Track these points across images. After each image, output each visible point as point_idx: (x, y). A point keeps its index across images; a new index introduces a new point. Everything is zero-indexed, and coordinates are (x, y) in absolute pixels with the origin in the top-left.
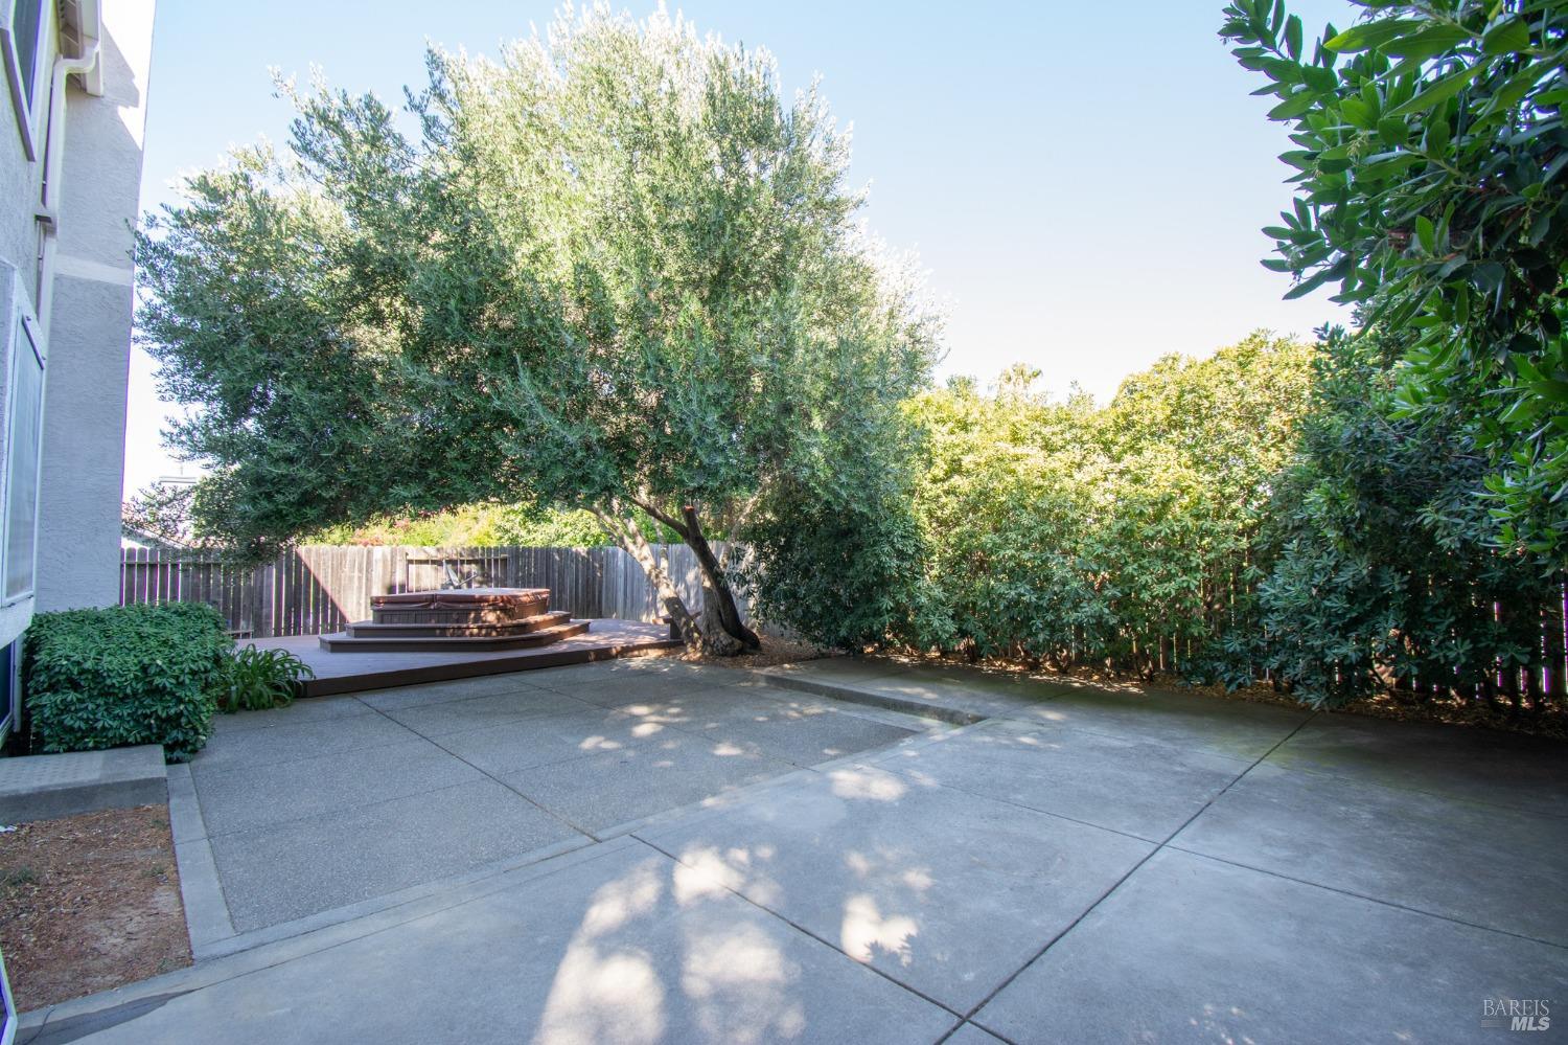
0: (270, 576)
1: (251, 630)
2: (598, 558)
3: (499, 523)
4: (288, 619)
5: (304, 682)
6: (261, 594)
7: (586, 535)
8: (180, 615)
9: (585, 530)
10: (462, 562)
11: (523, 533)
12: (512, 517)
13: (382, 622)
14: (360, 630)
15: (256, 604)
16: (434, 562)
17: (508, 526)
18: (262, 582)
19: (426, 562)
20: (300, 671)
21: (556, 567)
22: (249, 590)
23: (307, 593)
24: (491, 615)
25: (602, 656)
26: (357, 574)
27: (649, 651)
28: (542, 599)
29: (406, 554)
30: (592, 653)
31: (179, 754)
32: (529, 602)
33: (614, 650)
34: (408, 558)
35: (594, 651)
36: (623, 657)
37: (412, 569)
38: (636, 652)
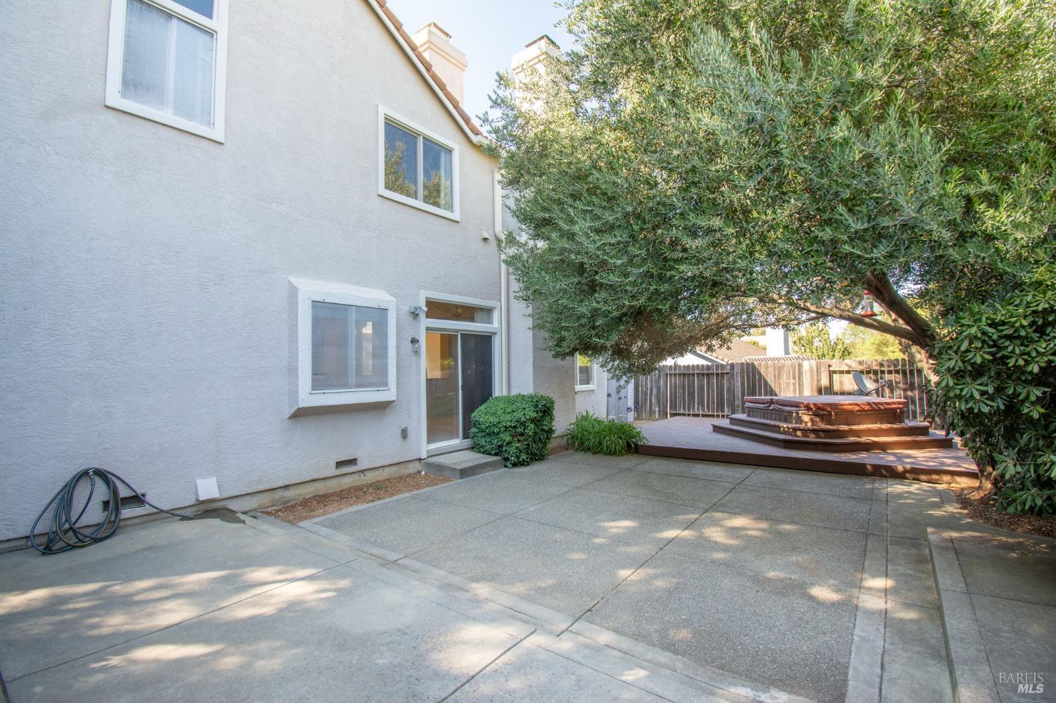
0: (737, 381)
13: (749, 416)
15: (732, 398)
24: (806, 418)
25: (884, 472)
26: (792, 381)
27: (958, 479)
28: (886, 409)
29: (830, 366)
30: (869, 467)
31: (508, 464)
32: (858, 411)
33: (900, 468)
34: (831, 369)
35: (872, 466)
36: (914, 479)
37: (836, 377)
38: (935, 477)
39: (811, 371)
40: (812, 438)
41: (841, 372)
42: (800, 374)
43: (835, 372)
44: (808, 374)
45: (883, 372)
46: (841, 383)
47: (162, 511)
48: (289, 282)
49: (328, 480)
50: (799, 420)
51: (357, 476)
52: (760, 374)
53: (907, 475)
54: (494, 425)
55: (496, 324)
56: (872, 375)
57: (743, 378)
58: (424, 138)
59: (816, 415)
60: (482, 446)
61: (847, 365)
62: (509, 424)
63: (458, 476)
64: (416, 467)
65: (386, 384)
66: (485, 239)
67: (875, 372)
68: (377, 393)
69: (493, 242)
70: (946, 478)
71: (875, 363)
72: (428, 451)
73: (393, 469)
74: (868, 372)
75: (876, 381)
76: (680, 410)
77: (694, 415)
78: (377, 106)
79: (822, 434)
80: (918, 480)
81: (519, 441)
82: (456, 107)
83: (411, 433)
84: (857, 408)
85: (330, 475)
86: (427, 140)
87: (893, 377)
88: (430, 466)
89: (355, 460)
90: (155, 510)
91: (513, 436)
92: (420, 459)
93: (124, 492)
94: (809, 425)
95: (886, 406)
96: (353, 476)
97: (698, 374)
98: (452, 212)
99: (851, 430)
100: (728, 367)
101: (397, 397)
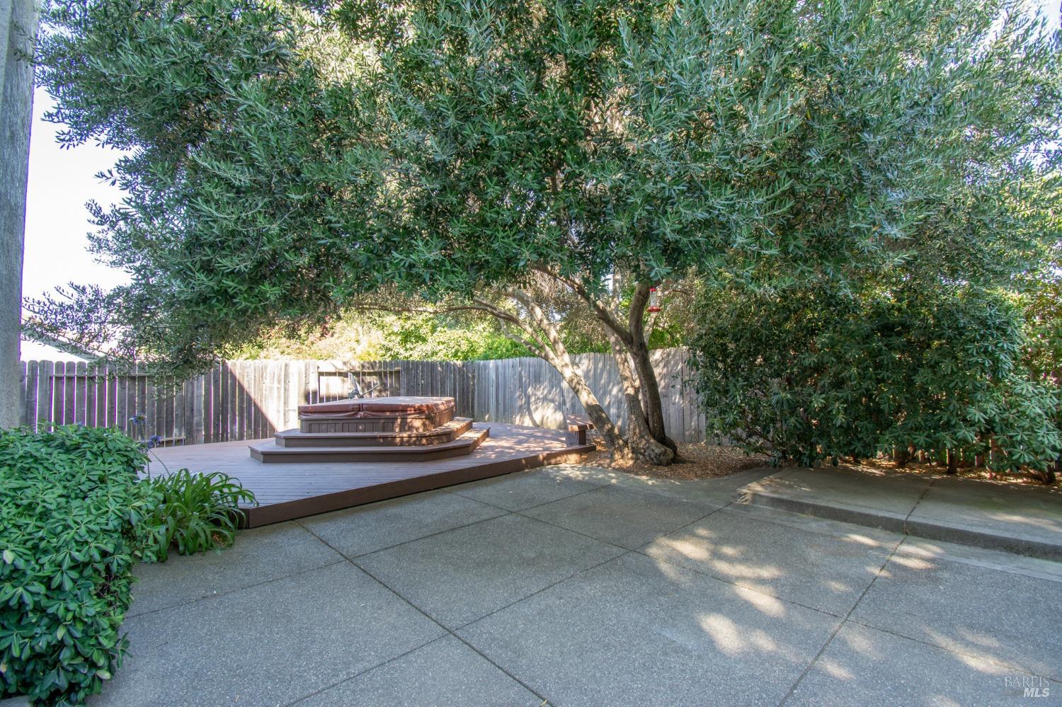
0: (199, 388)
1: (183, 436)
2: (471, 370)
3: (383, 343)
4: (217, 426)
5: (246, 511)
6: (192, 404)
7: (457, 351)
8: (68, 451)
9: (456, 347)
10: (364, 374)
11: (402, 351)
12: (393, 337)
13: (310, 432)
14: (290, 440)
15: (188, 413)
16: (340, 374)
17: (391, 345)
18: (193, 393)
19: (334, 374)
20: (240, 497)
21: (439, 378)
22: (182, 399)
23: (233, 402)
26: (276, 386)
29: (318, 367)
34: (320, 370)
37: (323, 380)
39: (299, 373)
41: (329, 374)
42: (286, 375)
44: (296, 376)
61: (334, 366)
67: (358, 374)
71: (357, 364)
74: (352, 374)
87: (371, 379)
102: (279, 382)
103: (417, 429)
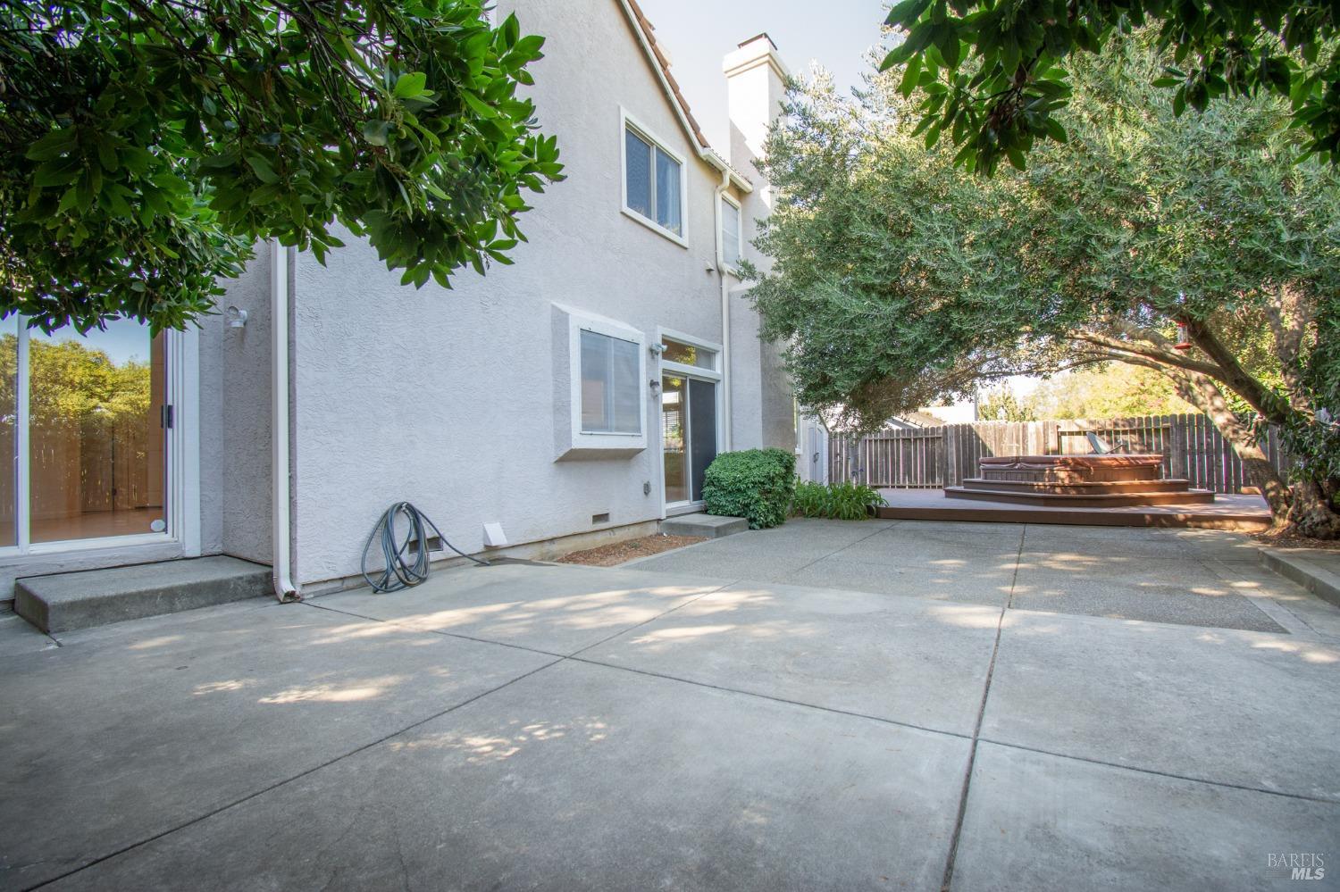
0: (951, 447)
13: (986, 479)
16: (1086, 433)
19: (1078, 433)
23: (978, 457)
24: (1062, 475)
25: (1164, 522)
26: (1015, 444)
27: (1242, 524)
28: (1144, 465)
29: (1058, 427)
30: (1148, 517)
31: (754, 525)
32: (1117, 466)
33: (1181, 517)
34: (1060, 430)
35: (1151, 515)
36: (1196, 527)
37: (1065, 439)
38: (1217, 523)
39: (1037, 433)
40: (1073, 493)
41: (1071, 434)
42: (1025, 436)
43: (1063, 433)
44: (1034, 436)
45: (1117, 433)
46: (1071, 446)
47: (464, 556)
48: (553, 306)
49: (585, 536)
50: (1054, 477)
51: (607, 534)
52: (978, 438)
53: (1189, 523)
54: (740, 481)
55: (718, 370)
56: (1105, 436)
57: (957, 442)
58: (657, 148)
59: (1074, 470)
60: (719, 507)
61: (1078, 426)
62: (757, 479)
63: (714, 534)
64: (653, 529)
65: (638, 429)
66: (709, 271)
67: (1109, 433)
68: (633, 439)
69: (715, 273)
70: (1229, 524)
71: (1108, 422)
72: (667, 511)
73: (636, 529)
74: (1101, 433)
75: (1110, 442)
76: (882, 481)
77: (898, 487)
78: (619, 108)
79: (1084, 490)
80: (1200, 527)
81: (767, 499)
82: (687, 112)
83: (653, 488)
84: (1115, 463)
85: (588, 530)
86: (660, 151)
87: (1128, 438)
88: (672, 526)
89: (607, 514)
90: (458, 555)
91: (761, 493)
92: (660, 520)
93: (429, 533)
94: (1067, 482)
95: (1144, 461)
96: (604, 533)
97: (903, 439)
98: (681, 236)
99: (1114, 485)
100: (941, 431)
101: (648, 445)
102: (1018, 442)
103: (1062, 480)
